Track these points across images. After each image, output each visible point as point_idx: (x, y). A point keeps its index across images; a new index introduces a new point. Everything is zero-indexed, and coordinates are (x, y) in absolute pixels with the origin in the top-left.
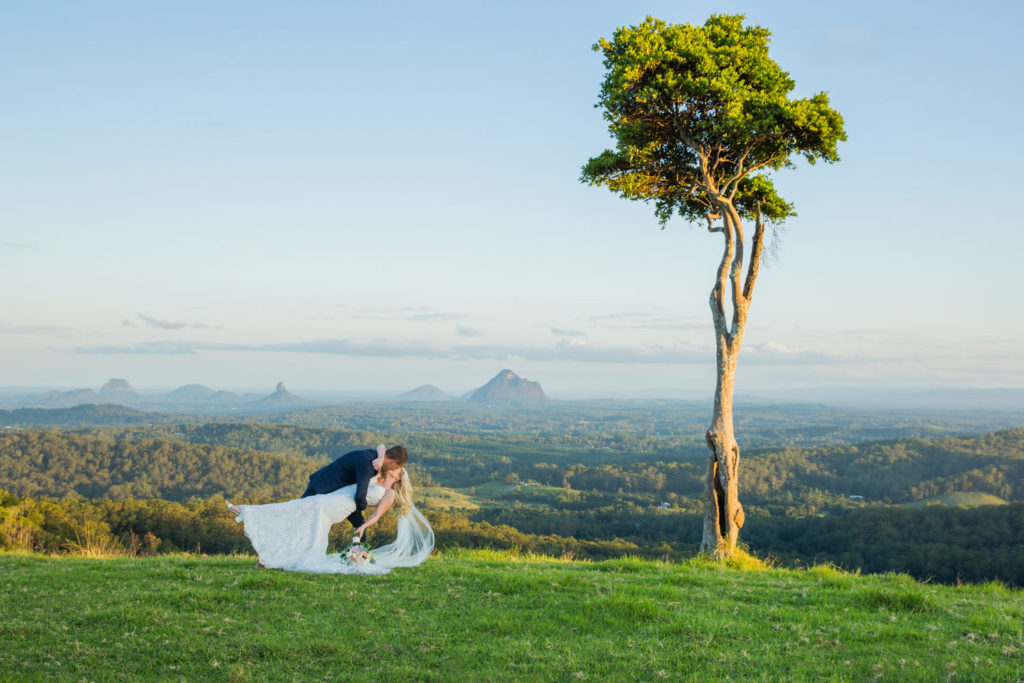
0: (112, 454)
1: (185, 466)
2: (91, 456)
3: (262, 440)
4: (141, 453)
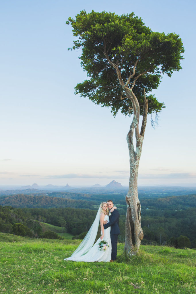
0: (34, 199)
1: (48, 201)
2: (29, 199)
3: (63, 196)
4: (39, 198)
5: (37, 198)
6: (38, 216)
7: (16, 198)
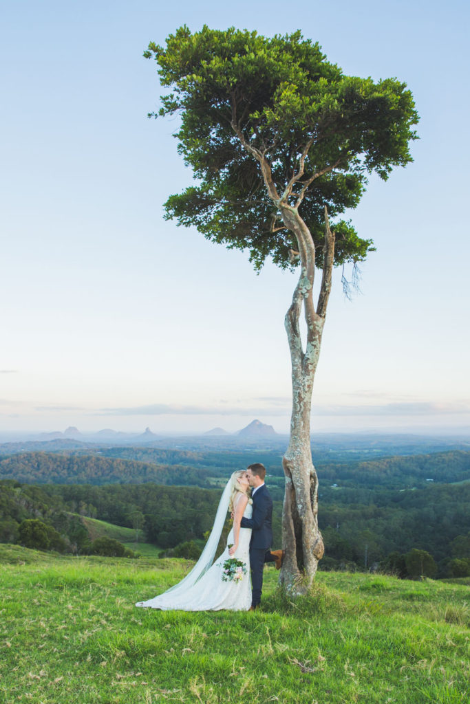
0: (68, 462)
1: (102, 468)
2: (59, 463)
3: (138, 455)
4: (81, 462)
5: (76, 461)
6: (78, 503)
7: (27, 462)
